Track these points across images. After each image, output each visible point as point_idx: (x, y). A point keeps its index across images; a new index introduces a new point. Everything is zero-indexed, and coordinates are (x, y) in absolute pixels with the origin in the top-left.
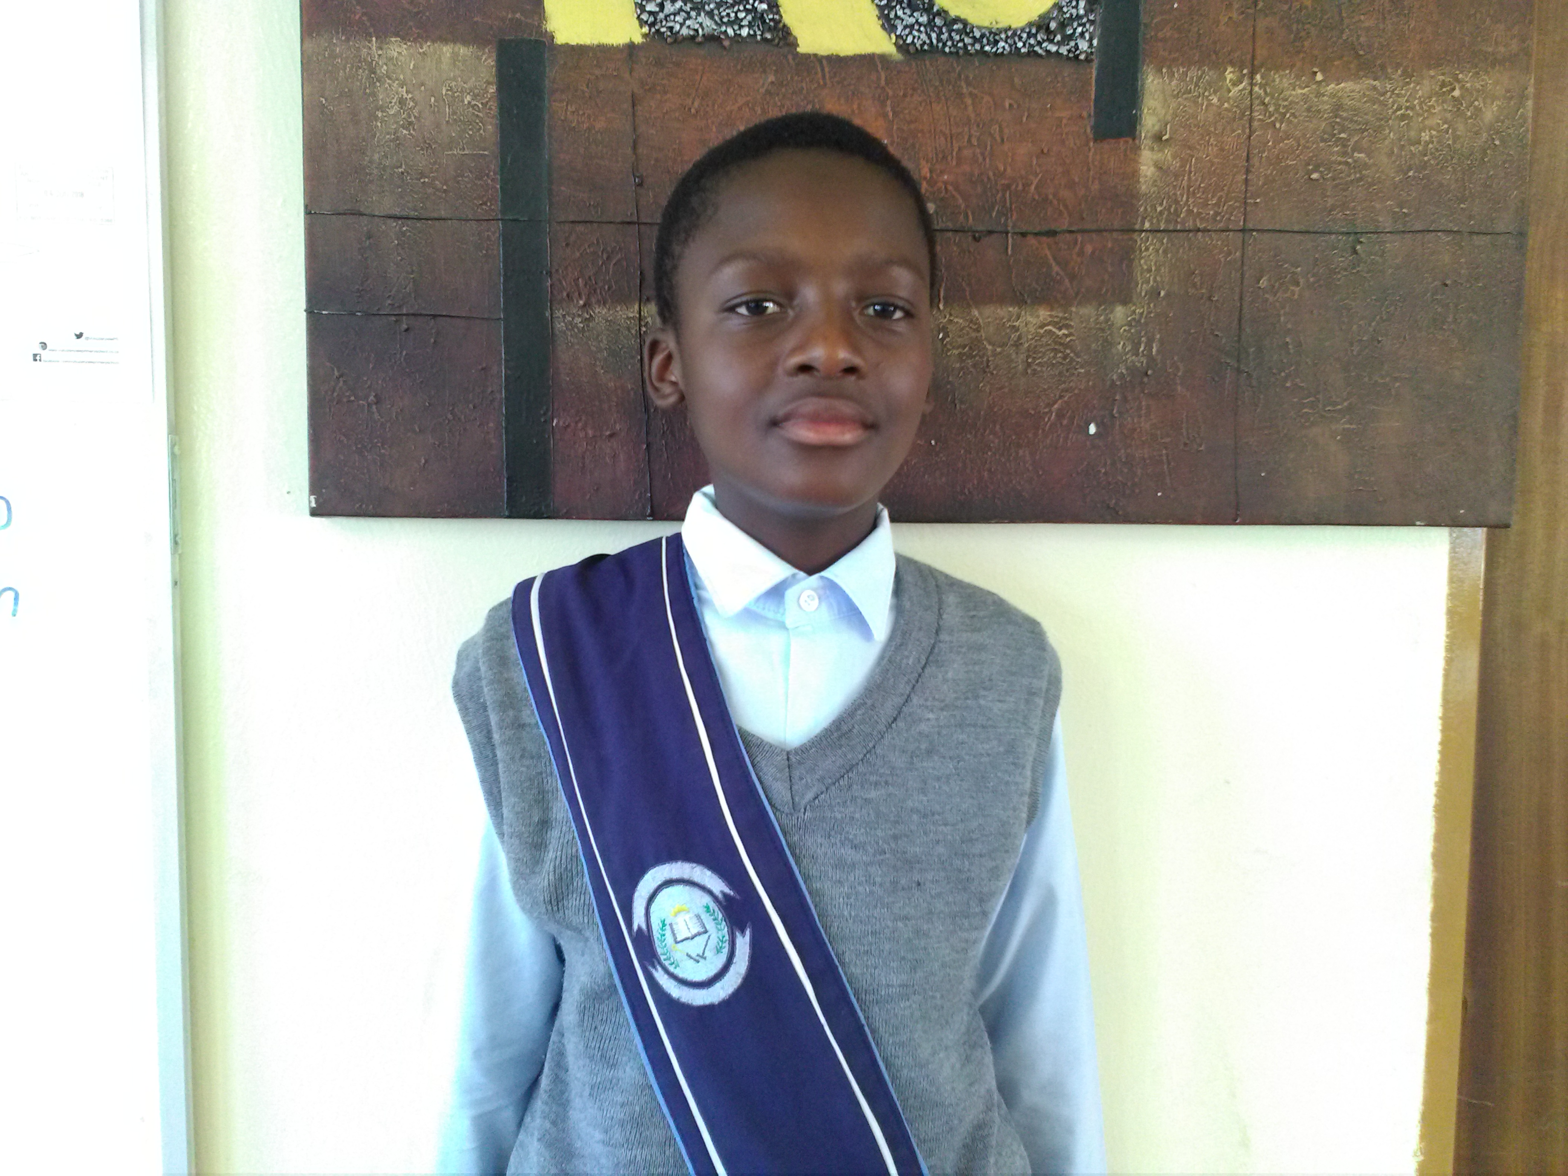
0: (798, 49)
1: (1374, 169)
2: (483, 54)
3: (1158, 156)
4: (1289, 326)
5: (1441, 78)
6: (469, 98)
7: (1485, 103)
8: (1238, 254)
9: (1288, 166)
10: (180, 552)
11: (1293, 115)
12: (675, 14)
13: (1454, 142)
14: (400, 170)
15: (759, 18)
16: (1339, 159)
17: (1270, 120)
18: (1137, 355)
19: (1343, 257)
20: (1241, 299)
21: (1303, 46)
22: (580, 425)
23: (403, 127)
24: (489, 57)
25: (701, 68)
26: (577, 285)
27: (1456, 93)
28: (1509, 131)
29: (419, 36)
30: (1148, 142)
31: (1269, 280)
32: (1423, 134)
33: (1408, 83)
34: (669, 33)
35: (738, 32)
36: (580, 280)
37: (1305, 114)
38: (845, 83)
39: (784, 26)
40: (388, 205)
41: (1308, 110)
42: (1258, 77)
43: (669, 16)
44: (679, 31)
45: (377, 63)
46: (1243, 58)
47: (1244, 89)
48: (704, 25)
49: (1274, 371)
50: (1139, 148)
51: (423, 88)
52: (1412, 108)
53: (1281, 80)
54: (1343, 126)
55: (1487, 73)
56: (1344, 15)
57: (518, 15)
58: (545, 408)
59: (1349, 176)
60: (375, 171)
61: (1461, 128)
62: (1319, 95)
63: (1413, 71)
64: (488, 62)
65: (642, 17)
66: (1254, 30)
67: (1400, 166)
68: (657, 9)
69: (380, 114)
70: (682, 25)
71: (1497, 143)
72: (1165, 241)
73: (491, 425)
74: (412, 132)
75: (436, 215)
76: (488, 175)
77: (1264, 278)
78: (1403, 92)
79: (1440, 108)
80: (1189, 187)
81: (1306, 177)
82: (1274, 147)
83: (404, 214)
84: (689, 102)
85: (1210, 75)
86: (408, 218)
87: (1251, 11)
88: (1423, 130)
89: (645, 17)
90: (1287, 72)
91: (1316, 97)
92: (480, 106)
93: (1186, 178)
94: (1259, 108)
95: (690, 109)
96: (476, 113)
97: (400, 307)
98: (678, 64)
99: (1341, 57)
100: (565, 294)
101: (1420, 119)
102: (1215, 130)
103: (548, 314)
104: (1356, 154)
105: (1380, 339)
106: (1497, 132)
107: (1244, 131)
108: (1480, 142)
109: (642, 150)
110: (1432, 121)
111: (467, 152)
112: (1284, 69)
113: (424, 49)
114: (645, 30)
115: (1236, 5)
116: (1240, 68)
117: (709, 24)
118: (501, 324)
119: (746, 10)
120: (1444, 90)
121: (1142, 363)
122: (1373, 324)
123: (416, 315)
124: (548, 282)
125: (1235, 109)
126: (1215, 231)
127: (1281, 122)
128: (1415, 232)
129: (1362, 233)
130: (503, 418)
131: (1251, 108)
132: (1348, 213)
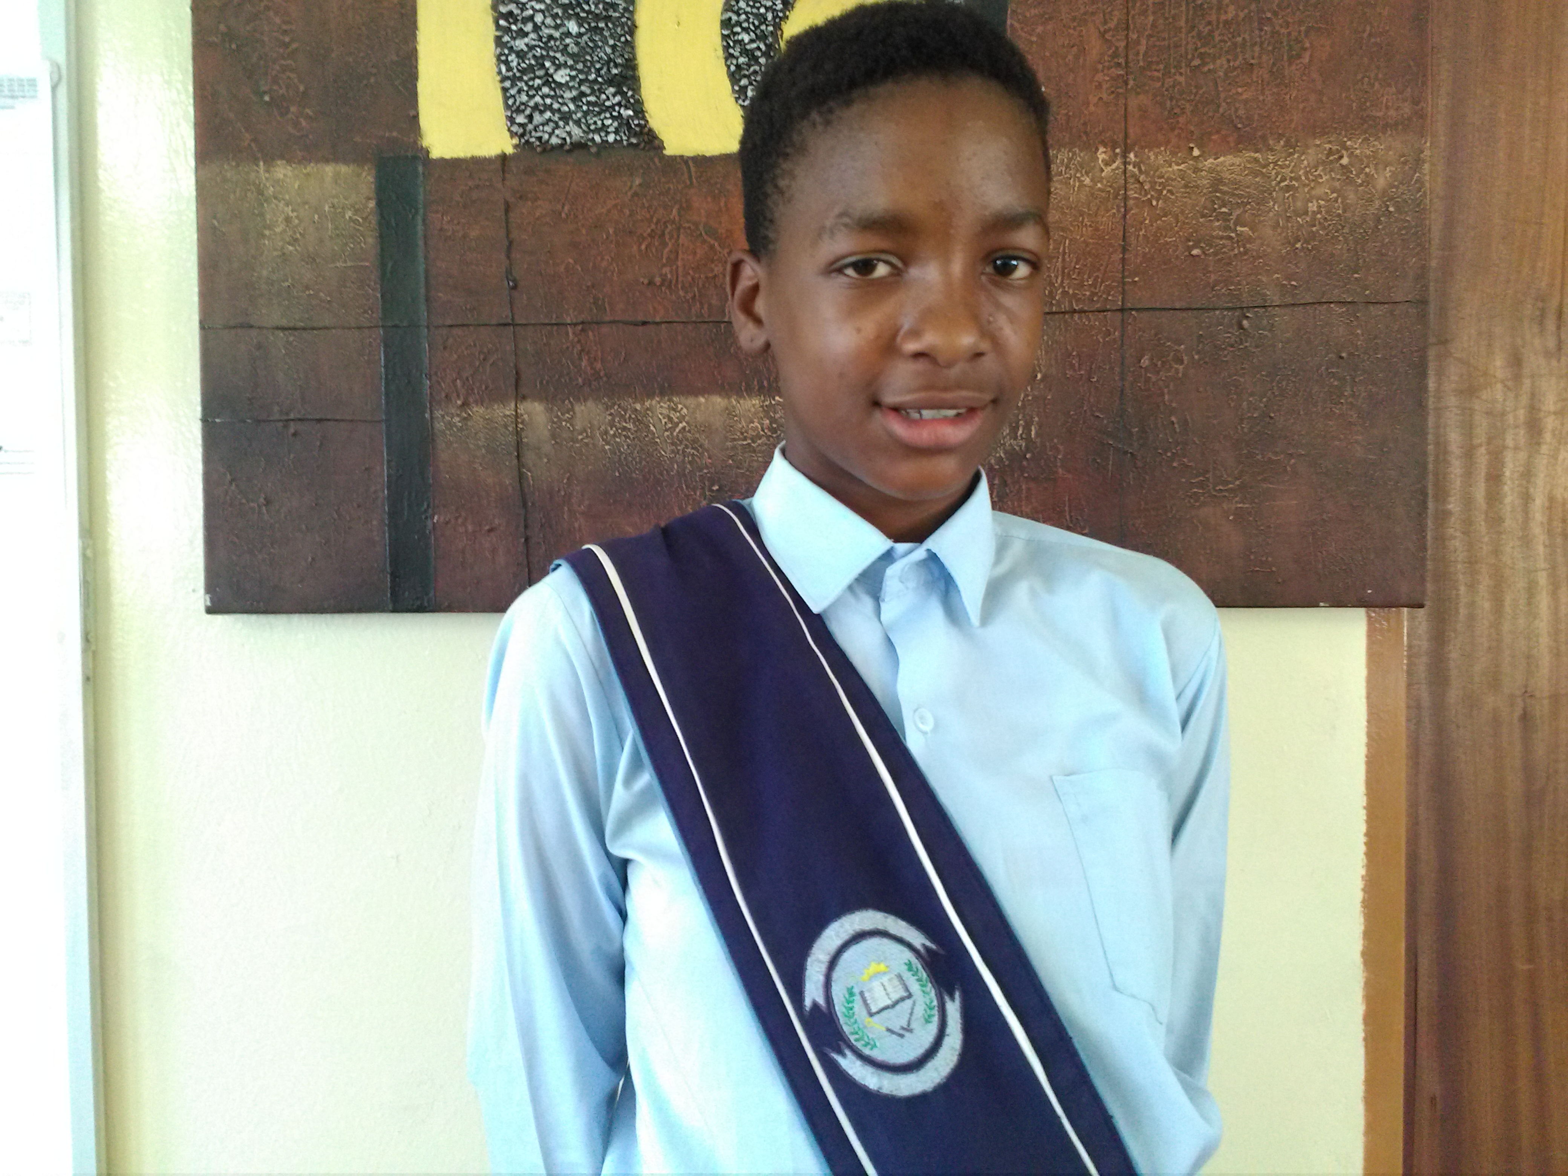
0: (665, 152)
1: (1259, 242)
2: (363, 171)
4: (1174, 405)
5: (1328, 146)
6: (349, 214)
7: (1376, 169)
8: (1116, 333)
9: (1167, 243)
10: (93, 648)
11: (1170, 191)
12: (543, 125)
13: (1345, 211)
14: (287, 284)
15: (624, 124)
16: (1221, 233)
17: (1145, 199)
18: (1016, 438)
19: (1229, 333)
20: (1122, 379)
21: (1178, 122)
22: (460, 521)
23: (289, 244)
24: (368, 174)
25: (570, 174)
26: (455, 386)
27: (1345, 161)
28: (1405, 197)
29: (304, 158)
31: (1151, 359)
32: (1310, 205)
33: (1291, 154)
34: (538, 143)
35: (605, 139)
36: (458, 381)
37: (1183, 190)
38: (712, 181)
39: (650, 130)
40: (276, 317)
41: (1186, 186)
42: (1132, 155)
43: (538, 126)
44: (548, 140)
45: (265, 185)
46: (1115, 137)
47: (1117, 168)
48: (573, 133)
49: (1160, 451)
51: (307, 207)
52: (1297, 179)
53: (1156, 157)
54: (1223, 201)
55: (1378, 139)
56: (1221, 89)
57: (395, 134)
58: (425, 506)
59: (1232, 249)
60: (264, 287)
61: (1352, 197)
62: (1197, 170)
63: (1297, 141)
64: (367, 178)
65: (512, 129)
66: (1126, 109)
67: (1286, 238)
68: (526, 121)
69: (267, 232)
70: (551, 135)
71: (1391, 209)
73: (375, 523)
74: (297, 248)
75: (321, 325)
76: (369, 286)
77: (1146, 357)
78: (1287, 163)
79: (1328, 177)
80: (1064, 268)
81: (1187, 253)
82: (1152, 225)
83: (291, 325)
84: (559, 207)
85: (1081, 156)
86: (295, 329)
87: (1121, 91)
88: (1310, 200)
89: (515, 129)
90: (1162, 149)
91: (1194, 172)
92: (361, 220)
93: (1060, 260)
94: (1132, 187)
95: (560, 214)
96: (358, 227)
97: (287, 414)
98: (548, 171)
99: (1218, 132)
100: (443, 395)
101: (1306, 190)
102: (1089, 210)
103: (427, 416)
104: (1238, 228)
105: (1272, 415)
106: (1391, 199)
107: (1118, 211)
108: (1372, 210)
109: (516, 255)
110: (1319, 191)
111: (349, 264)
112: (1159, 146)
113: (309, 169)
114: (515, 141)
115: (1105, 86)
116: (1113, 149)
117: (577, 132)
118: (384, 427)
119: (612, 117)
120: (1330, 159)
121: (1021, 446)
122: (1265, 400)
123: (303, 420)
124: (427, 384)
125: (1108, 189)
126: (1093, 312)
127: (1158, 199)
128: (1304, 305)
129: (1247, 308)
130: (386, 516)
131: (1125, 187)
132: (1232, 288)
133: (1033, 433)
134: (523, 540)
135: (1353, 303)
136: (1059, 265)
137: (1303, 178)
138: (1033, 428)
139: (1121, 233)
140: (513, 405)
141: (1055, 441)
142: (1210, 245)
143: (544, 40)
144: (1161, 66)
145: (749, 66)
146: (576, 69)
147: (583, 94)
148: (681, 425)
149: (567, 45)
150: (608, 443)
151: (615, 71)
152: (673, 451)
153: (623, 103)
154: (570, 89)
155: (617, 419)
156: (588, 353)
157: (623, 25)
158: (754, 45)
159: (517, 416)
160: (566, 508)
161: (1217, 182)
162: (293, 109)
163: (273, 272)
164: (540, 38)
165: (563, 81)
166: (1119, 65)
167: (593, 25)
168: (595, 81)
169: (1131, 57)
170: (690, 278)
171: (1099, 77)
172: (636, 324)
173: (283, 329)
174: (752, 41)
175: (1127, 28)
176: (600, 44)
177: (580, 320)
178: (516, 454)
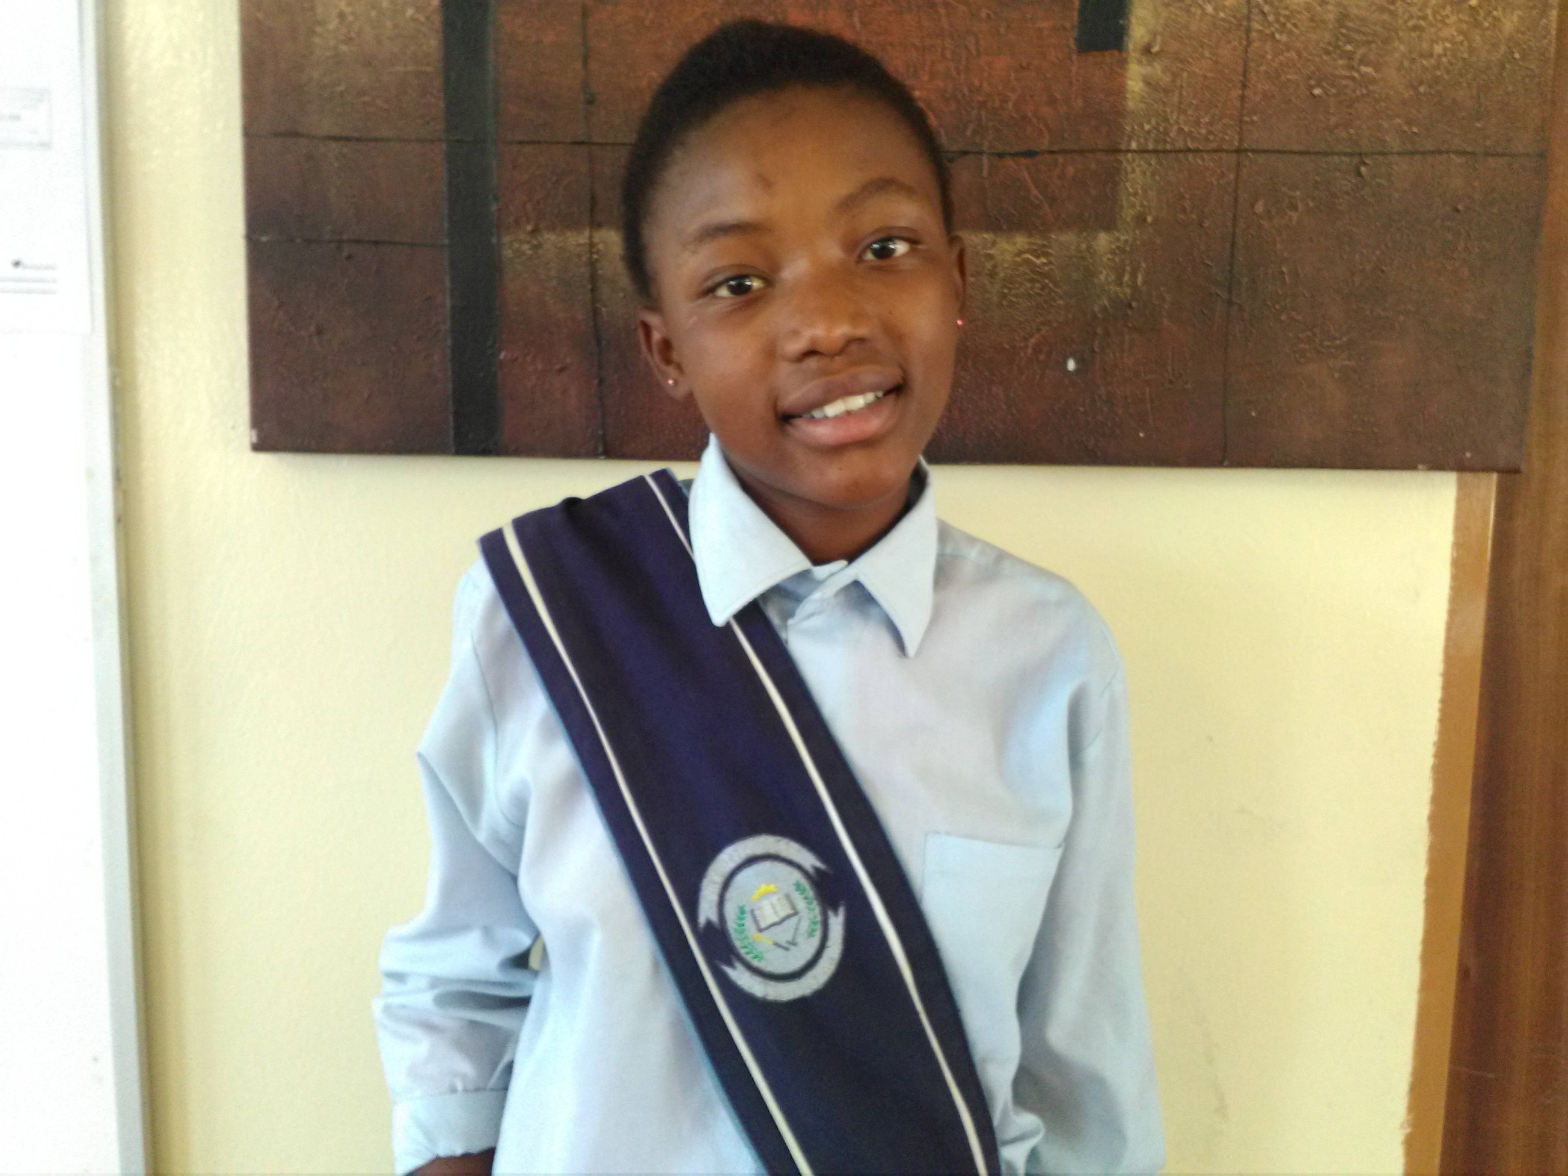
1: (1382, 84)
3: (1146, 70)
4: (1286, 255)
6: (410, 12)
7: (1503, 13)
8: (1231, 176)
9: (1289, 81)
10: (123, 488)
11: (1295, 26)
13: (1470, 55)
14: (340, 89)
16: (1344, 73)
17: (1267, 31)
18: (1120, 284)
19: (1345, 179)
20: (1234, 225)
22: (529, 358)
23: (343, 43)
26: (525, 210)
28: (1531, 43)
30: (1136, 55)
31: (1266, 205)
32: (1436, 46)
36: (528, 204)
37: (1308, 24)
40: (327, 125)
41: (1312, 20)
49: (1268, 303)
50: (1126, 61)
52: (1425, 18)
54: (1349, 37)
58: (492, 339)
59: (1355, 90)
60: (314, 91)
61: (1478, 41)
67: (1410, 81)
69: (318, 29)
71: (1517, 56)
72: (1153, 163)
73: (436, 357)
74: (352, 48)
75: (377, 136)
76: (431, 93)
77: (1260, 203)
80: (1180, 103)
81: (1308, 92)
82: (1274, 61)
83: (344, 134)
84: (642, 13)
86: (348, 139)
88: (1436, 42)
92: (423, 19)
93: (1177, 93)
94: (1255, 18)
95: (643, 21)
96: (419, 27)
97: (340, 234)
100: (512, 219)
101: (1433, 30)
102: (1209, 41)
103: (494, 240)
104: (1364, 69)
106: (1517, 45)
107: (1240, 44)
108: (1498, 55)
109: (593, 65)
111: (410, 68)
118: (447, 252)
121: (1125, 294)
122: (1378, 252)
123: (358, 242)
124: (494, 208)
125: (1232, 20)
126: (1208, 152)
127: (1281, 33)
128: (1424, 153)
129: (1366, 154)
130: (448, 351)
131: (1249, 19)
132: (1352, 131)
133: (1140, 280)
134: (596, 382)
135: (1473, 154)
136: (1175, 99)
137: (1431, 18)
138: (1140, 276)
139: (1240, 69)
140: (587, 233)
141: (1163, 289)
142: (1333, 85)
159: (592, 245)
161: (1344, 18)
163: (324, 74)
173: (336, 139)
178: (590, 287)
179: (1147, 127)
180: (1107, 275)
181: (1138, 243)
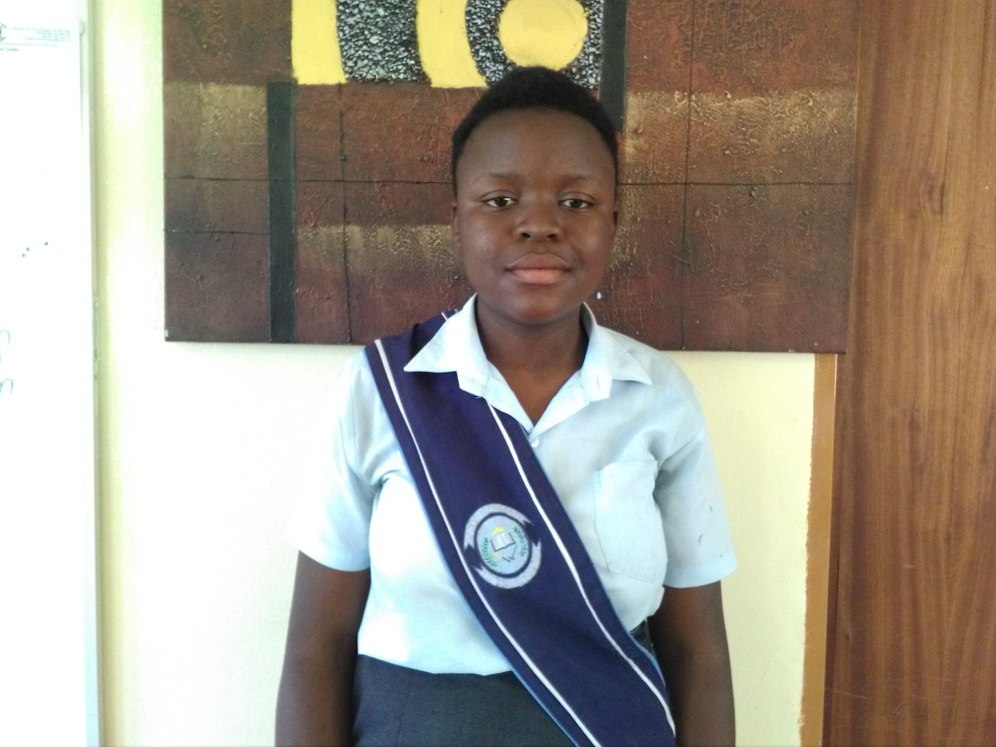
0: (432, 85)
1: (762, 148)
2: (260, 90)
3: (635, 142)
4: (713, 237)
5: (801, 95)
6: (251, 115)
7: (828, 109)
8: (682, 197)
9: (712, 147)
10: (98, 360)
11: (715, 118)
12: (363, 67)
13: (810, 132)
14: (214, 154)
15: (409, 68)
16: (741, 142)
17: (700, 121)
18: (624, 253)
19: (744, 198)
20: (684, 222)
21: (719, 79)
22: (311, 292)
23: (216, 131)
24: (262, 92)
25: (378, 96)
26: (310, 216)
27: (811, 104)
28: (843, 125)
29: (225, 82)
30: (630, 134)
31: (701, 211)
32: (791, 128)
33: (781, 99)
34: (360, 78)
35: (398, 77)
36: (312, 212)
37: (721, 117)
38: (458, 103)
39: (424, 73)
40: (208, 172)
41: (723, 115)
42: (693, 97)
43: (360, 68)
44: (366, 76)
45: (203, 97)
46: (685, 86)
47: (686, 103)
48: (380, 73)
49: (704, 263)
50: (625, 138)
51: (226, 110)
52: (784, 113)
53: (707, 98)
54: (743, 124)
55: (830, 92)
56: (743, 61)
57: (278, 69)
58: (292, 282)
59: (747, 151)
60: (201, 155)
61: (814, 124)
62: (729, 106)
63: (785, 91)
64: (261, 95)
65: (345, 69)
66: (691, 70)
67: (777, 146)
68: (353, 65)
69: (204, 124)
70: (367, 73)
71: (835, 132)
72: (640, 190)
73: (263, 292)
74: (221, 133)
75: (233, 178)
76: (261, 156)
77: (698, 210)
78: (779, 104)
79: (801, 112)
80: (654, 159)
81: (722, 153)
82: (703, 137)
83: (217, 177)
84: (371, 115)
85: (665, 96)
86: (219, 179)
87: (688, 60)
88: (791, 125)
89: (347, 69)
90: (710, 93)
91: (727, 107)
92: (258, 119)
93: (652, 154)
94: (693, 114)
95: (371, 119)
96: (256, 122)
97: (214, 228)
98: (365, 94)
99: (741, 85)
100: (303, 220)
101: (789, 119)
102: (669, 126)
103: (293, 231)
104: (751, 140)
105: (766, 245)
106: (836, 126)
107: (685, 128)
108: (825, 132)
109: (346, 141)
110: (796, 120)
111: (250, 143)
112: (709, 91)
113: (228, 88)
114: (347, 76)
115: (680, 57)
116: (683, 92)
117: (382, 72)
118: (268, 237)
119: (402, 64)
120: (803, 102)
121: (627, 259)
122: (762, 236)
123: (222, 232)
124: (294, 214)
125: (680, 115)
126: (669, 184)
127: (707, 122)
128: (787, 184)
129: (755, 185)
130: (269, 288)
131: (689, 114)
132: (746, 173)
133: (634, 251)
134: (347, 304)
135: (813, 184)
136: (651, 157)
137: (787, 112)
138: (634, 249)
139: (686, 140)
140: (342, 227)
141: (647, 256)
142: (735, 148)
143: (364, 19)
144: (711, 47)
145: (481, 38)
146: (382, 36)
147: (386, 51)
148: (437, 242)
149: (377, 22)
150: (396, 250)
151: (405, 38)
152: (432, 256)
153: (409, 57)
154: (379, 47)
155: (401, 237)
156: (386, 199)
157: (410, 11)
158: (483, 26)
159: (344, 233)
160: (371, 287)
161: (740, 113)
162: (220, 53)
163: (207, 146)
164: (362, 18)
165: (375, 42)
166: (688, 45)
167: (393, 11)
168: (393, 43)
169: (695, 41)
170: (444, 158)
171: (677, 52)
172: (413, 183)
173: (212, 179)
174: (483, 24)
175: (693, 25)
176: (396, 22)
177: (381, 179)
178: (344, 255)
179: (636, 171)
180: (617, 248)
181: (633, 231)
